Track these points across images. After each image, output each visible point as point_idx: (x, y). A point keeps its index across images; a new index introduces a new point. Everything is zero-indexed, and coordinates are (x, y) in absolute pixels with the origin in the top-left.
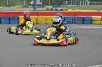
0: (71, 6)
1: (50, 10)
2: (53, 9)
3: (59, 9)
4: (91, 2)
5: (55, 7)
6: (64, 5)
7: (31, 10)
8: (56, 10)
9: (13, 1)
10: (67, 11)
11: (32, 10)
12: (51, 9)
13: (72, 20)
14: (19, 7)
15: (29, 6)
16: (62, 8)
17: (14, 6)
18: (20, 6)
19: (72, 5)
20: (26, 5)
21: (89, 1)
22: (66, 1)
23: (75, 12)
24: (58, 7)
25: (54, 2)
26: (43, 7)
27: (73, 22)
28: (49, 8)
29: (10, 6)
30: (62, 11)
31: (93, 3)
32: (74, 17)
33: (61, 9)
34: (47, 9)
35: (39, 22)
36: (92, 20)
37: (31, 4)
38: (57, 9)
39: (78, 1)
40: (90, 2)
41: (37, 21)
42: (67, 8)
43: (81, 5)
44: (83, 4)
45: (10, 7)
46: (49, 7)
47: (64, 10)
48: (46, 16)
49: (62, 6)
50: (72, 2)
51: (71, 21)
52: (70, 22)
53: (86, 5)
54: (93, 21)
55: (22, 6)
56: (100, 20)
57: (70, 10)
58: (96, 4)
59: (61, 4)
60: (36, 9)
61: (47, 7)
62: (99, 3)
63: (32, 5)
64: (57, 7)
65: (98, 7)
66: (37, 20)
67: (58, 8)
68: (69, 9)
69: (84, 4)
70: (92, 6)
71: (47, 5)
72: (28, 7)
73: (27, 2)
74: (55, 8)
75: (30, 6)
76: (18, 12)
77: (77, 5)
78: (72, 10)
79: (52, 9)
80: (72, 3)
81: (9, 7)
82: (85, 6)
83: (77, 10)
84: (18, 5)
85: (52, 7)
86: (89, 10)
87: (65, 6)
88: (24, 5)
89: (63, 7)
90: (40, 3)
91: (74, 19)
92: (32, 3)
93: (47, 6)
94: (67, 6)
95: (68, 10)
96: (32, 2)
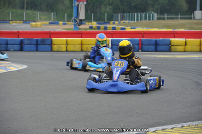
0: (127, 21)
1: (95, 29)
3: (110, 27)
4: (159, 16)
7: (64, 29)
8: (106, 28)
9: (34, 14)
12: (97, 26)
14: (43, 24)
16: (112, 25)
17: (35, 21)
18: (44, 22)
19: (129, 20)
21: (156, 14)
22: (119, 14)
24: (106, 24)
28: (94, 26)
29: (29, 21)
30: (115, 30)
33: (113, 27)
34: (90, 27)
35: (85, 47)
36: (170, 44)
39: (139, 14)
41: (82, 47)
42: (122, 25)
45: (29, 23)
49: (112, 22)
51: (137, 46)
53: (151, 21)
54: (172, 47)
55: (48, 22)
56: (184, 44)
57: (128, 29)
59: (111, 18)
60: (79, 26)
61: (88, 24)
62: (171, 16)
65: (173, 23)
66: (82, 44)
67: (108, 26)
68: (126, 28)
69: (149, 19)
70: (162, 22)
71: (88, 20)
72: (58, 24)
73: (56, 15)
75: (61, 23)
76: (50, 32)
77: (137, 20)
78: (131, 28)
79: (99, 28)
80: (129, 17)
84: (41, 20)
85: (97, 24)
86: (159, 28)
87: (117, 22)
88: (51, 20)
89: (114, 23)
93: (88, 22)
94: (120, 23)
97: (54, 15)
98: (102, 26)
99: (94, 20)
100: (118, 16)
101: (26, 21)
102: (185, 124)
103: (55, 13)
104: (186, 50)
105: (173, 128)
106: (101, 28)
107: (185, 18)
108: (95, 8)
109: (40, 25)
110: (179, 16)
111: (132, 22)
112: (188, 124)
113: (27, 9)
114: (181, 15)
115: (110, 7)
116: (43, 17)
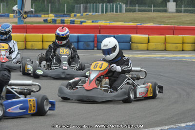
0: (90, 14)
1: (50, 22)
2: (56, 20)
3: (68, 20)
4: (128, 8)
5: (61, 16)
6: (77, 13)
8: (63, 22)
10: (84, 24)
11: (16, 23)
12: (53, 19)
13: (93, 42)
15: (11, 14)
16: (72, 17)
19: (93, 12)
20: (3, 12)
21: (124, 5)
22: (82, 5)
23: (99, 26)
24: (66, 17)
25: (57, 7)
26: (37, 16)
27: (95, 46)
28: (49, 19)
30: (74, 23)
31: (133, 8)
32: (96, 36)
33: (71, 20)
34: (44, 20)
35: (29, 45)
36: (131, 41)
37: (13, 11)
38: (64, 20)
39: (104, 5)
40: (126, 6)
41: (26, 44)
42: (83, 18)
43: (110, 12)
44: (113, 11)
46: (48, 17)
47: (77, 21)
48: (44, 34)
49: (73, 14)
50: (93, 6)
51: (92, 44)
52: (88, 45)
53: (119, 13)
54: (133, 45)
56: (147, 41)
57: (89, 23)
58: (139, 11)
59: (71, 10)
60: (24, 20)
61: (44, 17)
62: (143, 8)
63: (17, 13)
64: (63, 17)
65: (143, 16)
66: (26, 41)
67: (66, 19)
68: (87, 21)
69: (117, 11)
70: (131, 14)
71: (44, 11)
72: (8, 16)
73: (7, 6)
74: (60, 19)
77: (102, 12)
78: (93, 22)
79: (54, 21)
80: (93, 9)
82: (117, 14)
83: (102, 23)
85: (55, 17)
86: (125, 22)
87: (78, 15)
89: (75, 16)
90: (32, 8)
91: (96, 39)
92: (15, 8)
93: (44, 14)
94: (82, 15)
95: (85, 22)
96: (16, 6)
97: (3, 5)
98: (59, 19)
100: (80, 7)
103: (5, 4)
106: (57, 21)
110: (152, 8)
111: (97, 14)
114: (154, 7)
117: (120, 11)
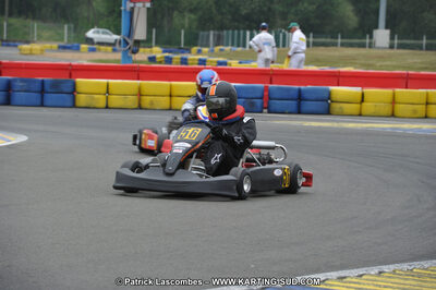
0: (228, 48)
1: (161, 62)
2: (171, 59)
3: (194, 59)
8: (184, 61)
9: (25, 26)
12: (165, 57)
14: (47, 50)
17: (28, 42)
18: (48, 45)
19: (232, 45)
20: (69, 41)
22: (212, 32)
23: (270, 70)
28: (158, 56)
29: (14, 41)
33: (200, 60)
37: (88, 41)
38: (186, 59)
41: (140, 100)
47: (211, 62)
49: (195, 49)
50: (239, 35)
55: (55, 45)
59: (193, 41)
62: (323, 40)
67: (190, 57)
68: (229, 62)
72: (78, 49)
74: (179, 56)
75: (84, 47)
76: (70, 65)
78: (240, 63)
79: (169, 60)
81: (8, 45)
84: (40, 39)
85: (164, 52)
87: (205, 50)
88: (62, 40)
92: (91, 34)
93: (144, 47)
94: (213, 51)
97: (69, 29)
98: (177, 57)
99: (157, 44)
100: (208, 36)
101: (6, 41)
102: (385, 268)
103: (72, 26)
104: (363, 113)
105: (361, 276)
106: (174, 61)
107: (351, 45)
108: (159, 16)
109: (41, 50)
110: (339, 41)
111: (240, 49)
112: (392, 267)
113: (10, 15)
114: (342, 38)
115: (193, 16)
116: (46, 34)
117: (284, 46)
